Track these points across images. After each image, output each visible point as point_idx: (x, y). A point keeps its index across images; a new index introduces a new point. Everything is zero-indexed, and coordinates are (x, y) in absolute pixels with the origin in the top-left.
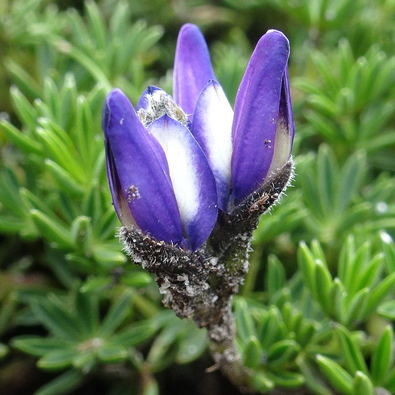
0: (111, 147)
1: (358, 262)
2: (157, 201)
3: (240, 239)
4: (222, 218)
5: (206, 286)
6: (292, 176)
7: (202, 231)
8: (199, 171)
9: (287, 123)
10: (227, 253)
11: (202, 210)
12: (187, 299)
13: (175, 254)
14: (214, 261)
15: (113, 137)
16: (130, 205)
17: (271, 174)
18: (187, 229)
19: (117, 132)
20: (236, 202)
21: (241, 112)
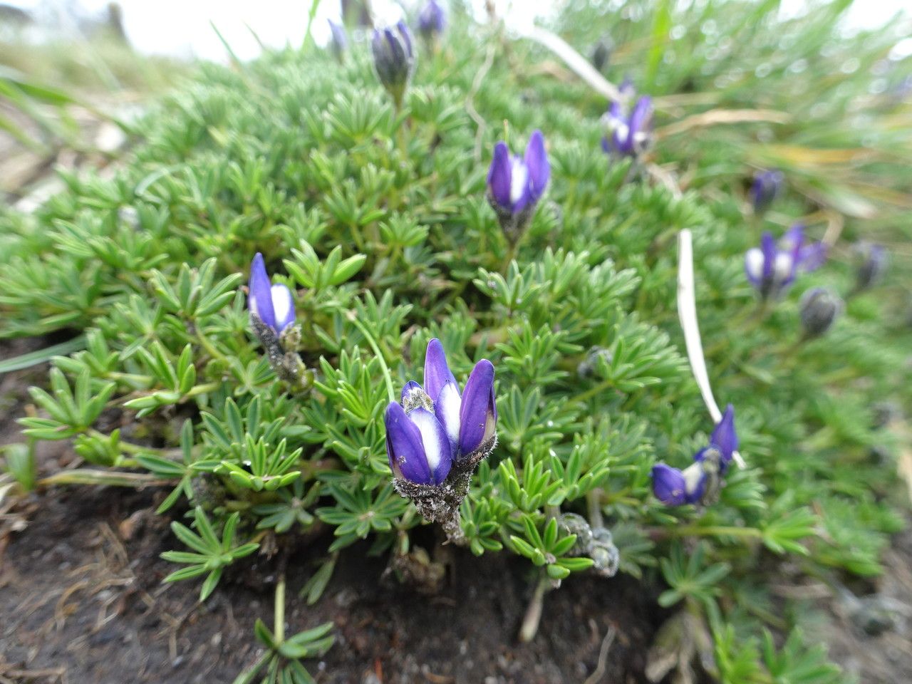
0: (390, 435)
1: (535, 473)
2: (416, 462)
3: (464, 476)
4: (453, 464)
5: (444, 502)
6: (495, 443)
7: (442, 474)
8: (440, 438)
9: (493, 414)
10: (456, 483)
11: (442, 462)
12: (432, 511)
13: (426, 490)
14: (448, 487)
15: (391, 429)
16: (400, 467)
17: (484, 442)
18: (432, 473)
19: (393, 426)
20: (462, 456)
21: (465, 404)
